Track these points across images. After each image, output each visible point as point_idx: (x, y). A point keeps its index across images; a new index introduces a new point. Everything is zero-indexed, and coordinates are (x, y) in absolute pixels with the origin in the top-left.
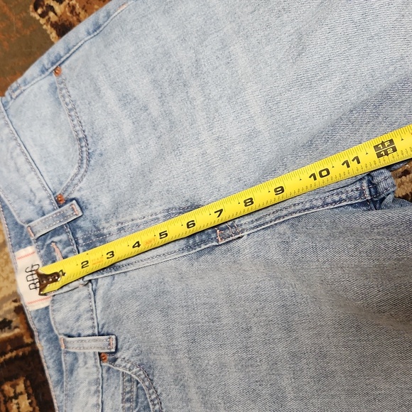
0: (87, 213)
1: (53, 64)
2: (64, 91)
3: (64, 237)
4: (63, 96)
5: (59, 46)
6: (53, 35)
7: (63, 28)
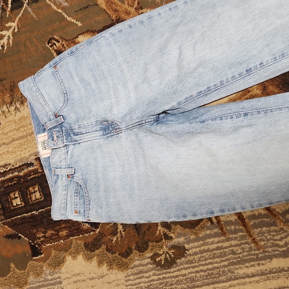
0: (66, 121)
1: (54, 64)
2: (58, 75)
3: (57, 129)
4: (58, 77)
5: (57, 58)
6: (55, 54)
7: (59, 52)
